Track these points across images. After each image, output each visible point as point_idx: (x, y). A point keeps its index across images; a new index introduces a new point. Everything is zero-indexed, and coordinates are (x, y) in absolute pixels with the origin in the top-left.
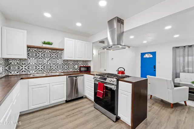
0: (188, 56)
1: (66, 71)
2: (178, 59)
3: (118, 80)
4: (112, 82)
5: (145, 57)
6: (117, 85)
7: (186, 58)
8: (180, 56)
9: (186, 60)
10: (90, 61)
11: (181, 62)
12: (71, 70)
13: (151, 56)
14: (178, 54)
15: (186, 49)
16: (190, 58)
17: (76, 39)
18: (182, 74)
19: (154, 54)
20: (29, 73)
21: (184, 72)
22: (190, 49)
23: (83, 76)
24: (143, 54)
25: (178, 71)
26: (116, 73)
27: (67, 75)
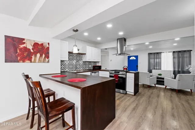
0: (156, 59)
2: (151, 60)
3: (126, 73)
4: (123, 74)
5: (131, 59)
6: (126, 75)
7: (156, 60)
8: (152, 59)
9: (155, 61)
10: (99, 62)
11: (153, 62)
12: (87, 69)
13: (135, 59)
14: (151, 57)
15: (156, 55)
16: (158, 60)
17: (93, 47)
18: (153, 71)
19: (137, 57)
20: (65, 71)
21: (154, 69)
22: (157, 55)
23: (98, 72)
24: (129, 57)
25: (151, 69)
27: (91, 71)
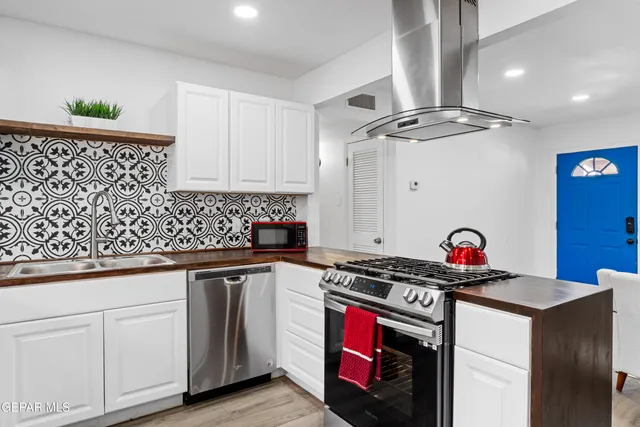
1: (185, 245)
3: (451, 298)
4: (417, 308)
6: (449, 325)
12: (211, 243)
13: (612, 169)
19: (625, 157)
26: (440, 257)
